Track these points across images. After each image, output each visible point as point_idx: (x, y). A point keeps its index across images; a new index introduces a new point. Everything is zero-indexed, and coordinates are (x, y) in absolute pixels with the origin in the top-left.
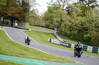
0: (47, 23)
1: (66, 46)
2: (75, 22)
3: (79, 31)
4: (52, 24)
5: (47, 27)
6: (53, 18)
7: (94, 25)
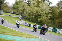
0: (15, 11)
1: (28, 26)
2: (33, 11)
3: (35, 16)
4: (18, 11)
5: (15, 13)
6: (19, 7)
7: (44, 13)
